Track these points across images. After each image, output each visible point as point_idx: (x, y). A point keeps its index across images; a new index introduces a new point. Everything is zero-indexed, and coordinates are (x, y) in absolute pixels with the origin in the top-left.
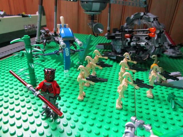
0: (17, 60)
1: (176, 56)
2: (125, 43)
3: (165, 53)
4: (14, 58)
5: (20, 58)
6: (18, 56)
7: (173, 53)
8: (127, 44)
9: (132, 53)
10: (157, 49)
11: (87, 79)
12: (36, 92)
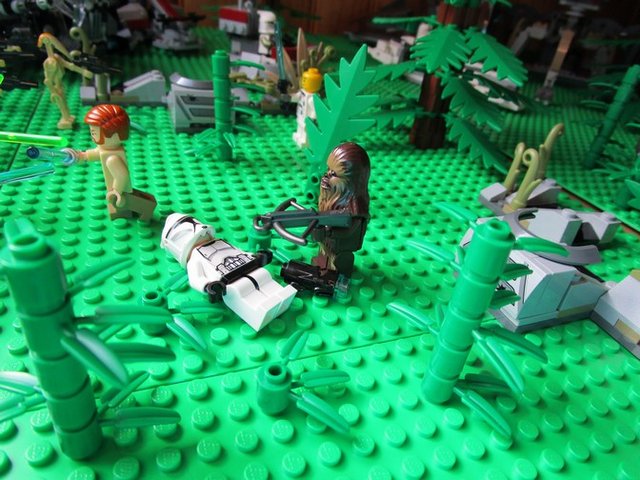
3: (157, 43)
10: (91, 15)
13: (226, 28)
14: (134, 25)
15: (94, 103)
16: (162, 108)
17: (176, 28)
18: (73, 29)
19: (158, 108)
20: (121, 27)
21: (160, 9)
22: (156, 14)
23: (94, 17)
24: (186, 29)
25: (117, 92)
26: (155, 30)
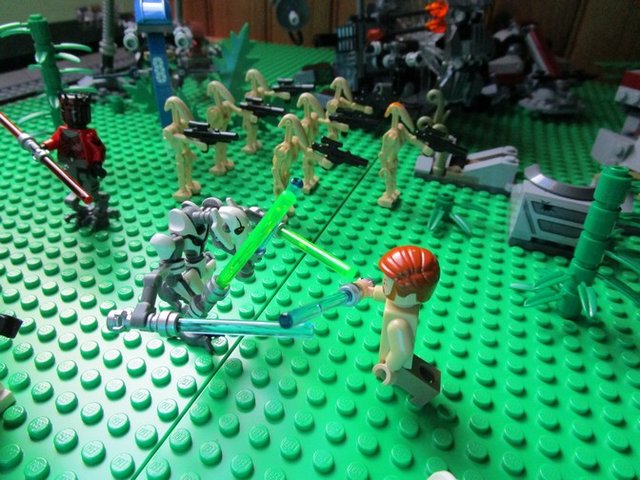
1: (556, 111)
2: (370, 59)
3: (524, 103)
7: (548, 101)
8: (374, 61)
9: (381, 90)
10: (457, 75)
11: (186, 134)
12: (38, 150)
13: (626, 98)
14: (505, 80)
15: (427, 177)
16: (503, 197)
17: (553, 88)
18: (432, 92)
19: (498, 197)
20: (488, 82)
21: (540, 63)
22: (535, 68)
23: (460, 77)
24: (566, 89)
25: (457, 168)
26: (526, 86)
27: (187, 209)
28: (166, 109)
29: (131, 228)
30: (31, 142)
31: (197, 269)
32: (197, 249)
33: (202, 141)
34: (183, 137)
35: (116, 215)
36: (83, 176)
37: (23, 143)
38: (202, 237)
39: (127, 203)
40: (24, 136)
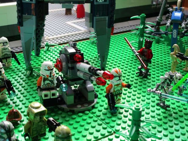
0: (133, 37)
4: (131, 35)
5: (136, 36)
6: (135, 34)
11: (177, 56)
12: (136, 53)
27: (170, 73)
28: (173, 47)
29: (153, 80)
30: (134, 50)
31: (168, 88)
32: (170, 83)
33: (181, 59)
34: (176, 56)
35: (150, 75)
36: (145, 62)
37: (133, 50)
38: (171, 80)
39: (153, 73)
40: (133, 48)
